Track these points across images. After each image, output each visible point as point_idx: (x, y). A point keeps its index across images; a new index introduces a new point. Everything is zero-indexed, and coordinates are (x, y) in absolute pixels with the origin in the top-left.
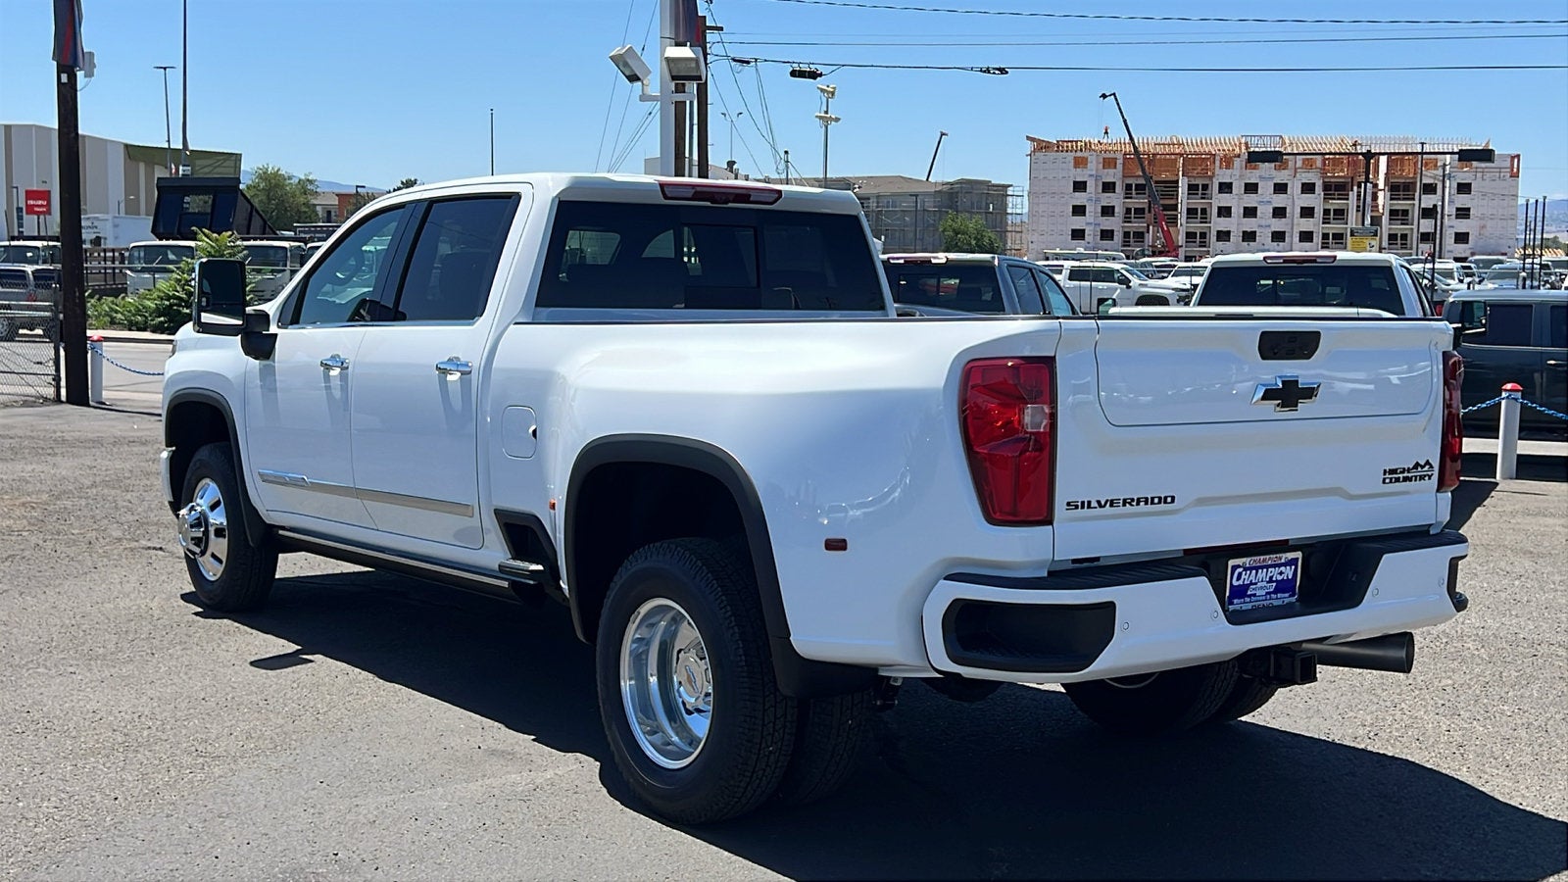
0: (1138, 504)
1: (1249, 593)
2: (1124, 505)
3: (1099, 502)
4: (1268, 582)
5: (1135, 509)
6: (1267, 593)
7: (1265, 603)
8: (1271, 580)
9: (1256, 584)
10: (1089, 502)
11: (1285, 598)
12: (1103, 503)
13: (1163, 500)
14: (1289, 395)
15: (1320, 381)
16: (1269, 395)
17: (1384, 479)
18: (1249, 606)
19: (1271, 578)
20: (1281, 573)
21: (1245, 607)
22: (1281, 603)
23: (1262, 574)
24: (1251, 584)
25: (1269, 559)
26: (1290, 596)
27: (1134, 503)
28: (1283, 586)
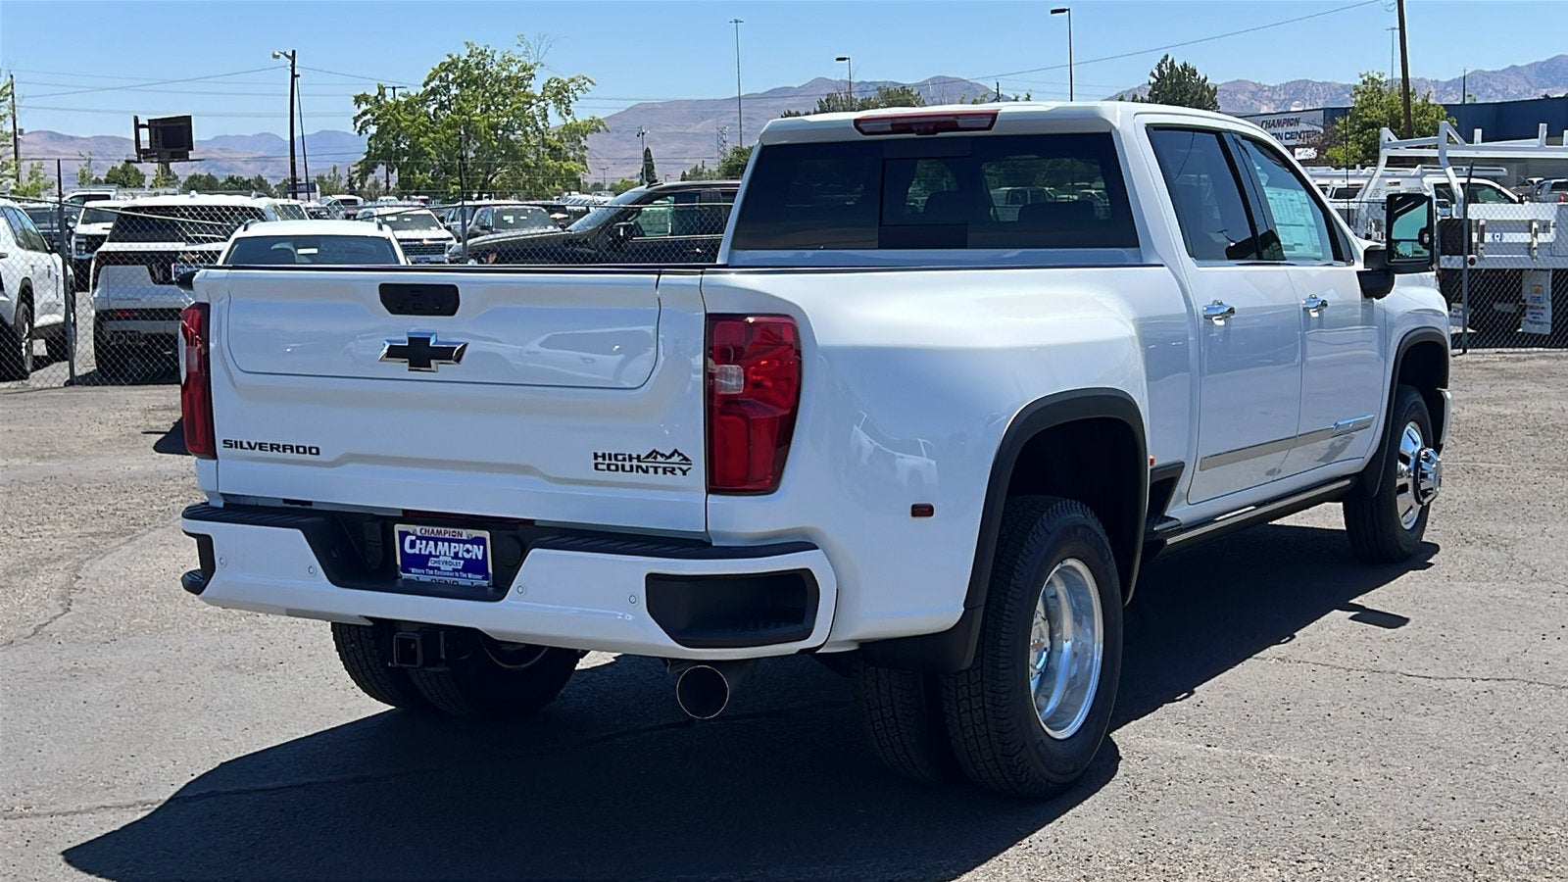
0: (284, 451)
1: (430, 564)
2: (272, 450)
3: (249, 443)
4: (453, 558)
5: (281, 455)
6: (454, 570)
7: (448, 579)
8: (456, 556)
9: (437, 557)
10: (241, 443)
11: (477, 580)
12: (253, 445)
13: (308, 450)
14: (418, 354)
15: (465, 340)
16: (394, 352)
17: (596, 465)
18: (427, 579)
19: (456, 554)
20: (468, 551)
21: (422, 578)
22: (470, 584)
23: (443, 547)
24: (431, 555)
25: (448, 532)
26: (483, 579)
27: (281, 449)
28: (473, 566)
